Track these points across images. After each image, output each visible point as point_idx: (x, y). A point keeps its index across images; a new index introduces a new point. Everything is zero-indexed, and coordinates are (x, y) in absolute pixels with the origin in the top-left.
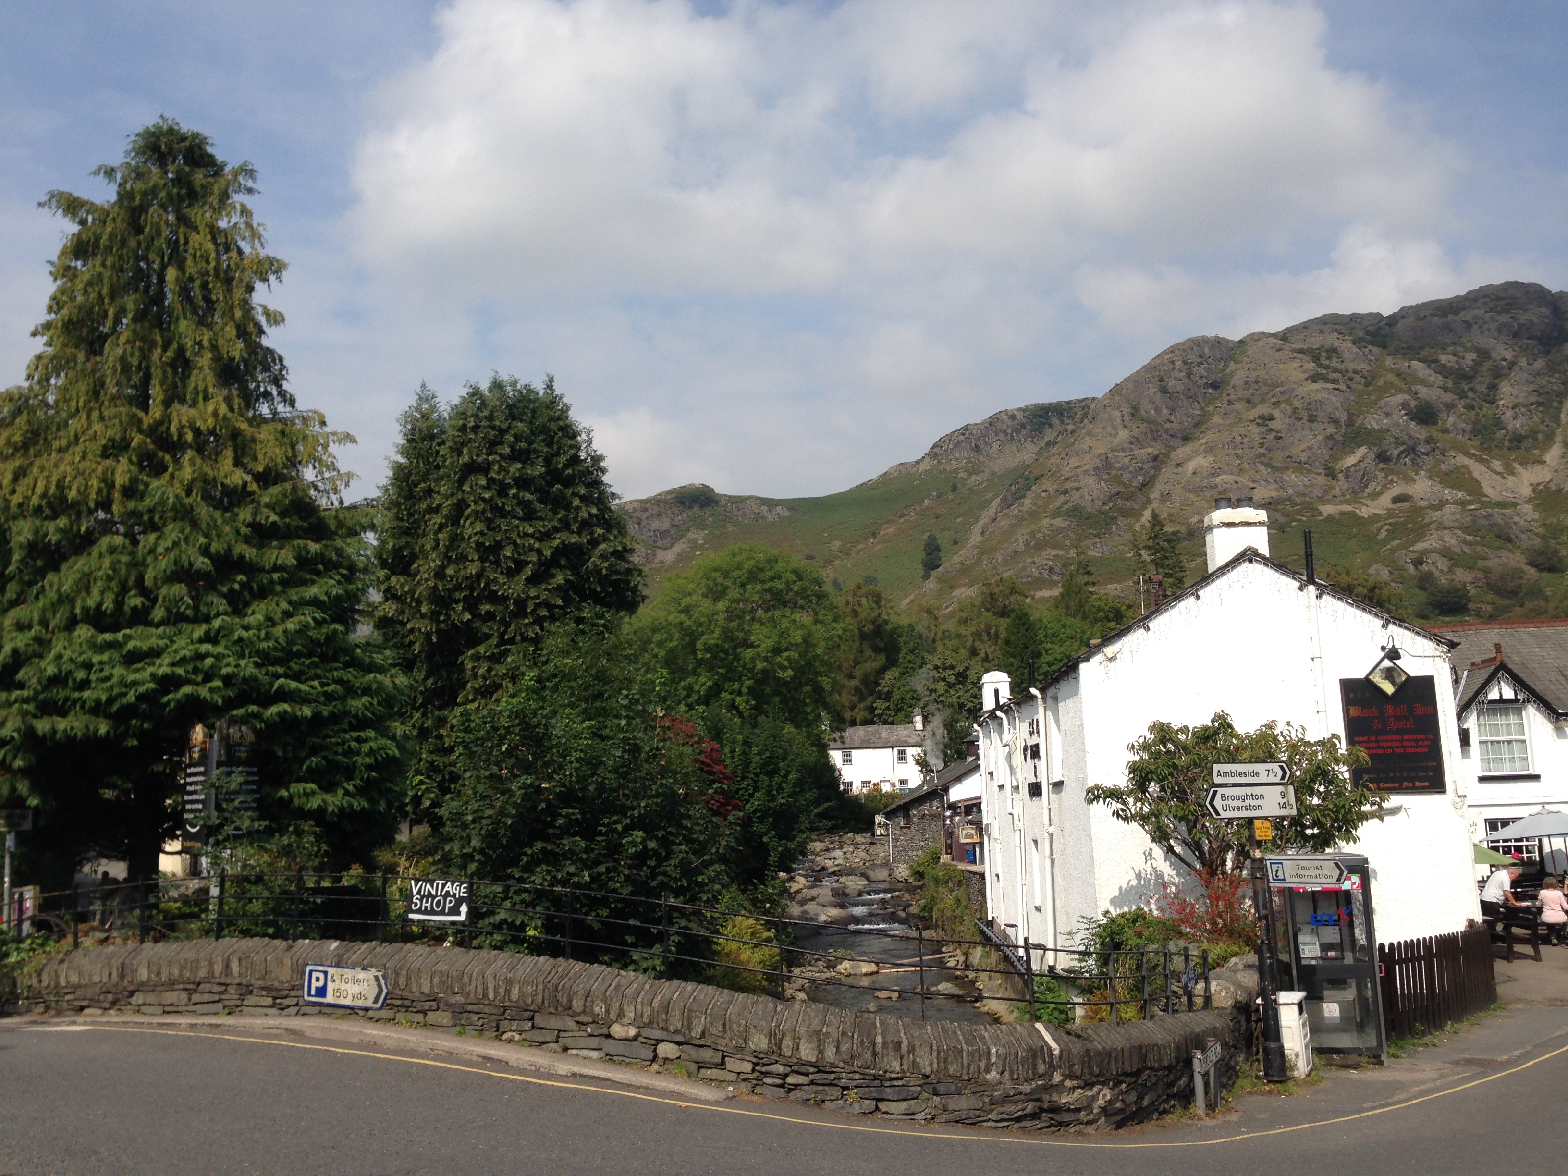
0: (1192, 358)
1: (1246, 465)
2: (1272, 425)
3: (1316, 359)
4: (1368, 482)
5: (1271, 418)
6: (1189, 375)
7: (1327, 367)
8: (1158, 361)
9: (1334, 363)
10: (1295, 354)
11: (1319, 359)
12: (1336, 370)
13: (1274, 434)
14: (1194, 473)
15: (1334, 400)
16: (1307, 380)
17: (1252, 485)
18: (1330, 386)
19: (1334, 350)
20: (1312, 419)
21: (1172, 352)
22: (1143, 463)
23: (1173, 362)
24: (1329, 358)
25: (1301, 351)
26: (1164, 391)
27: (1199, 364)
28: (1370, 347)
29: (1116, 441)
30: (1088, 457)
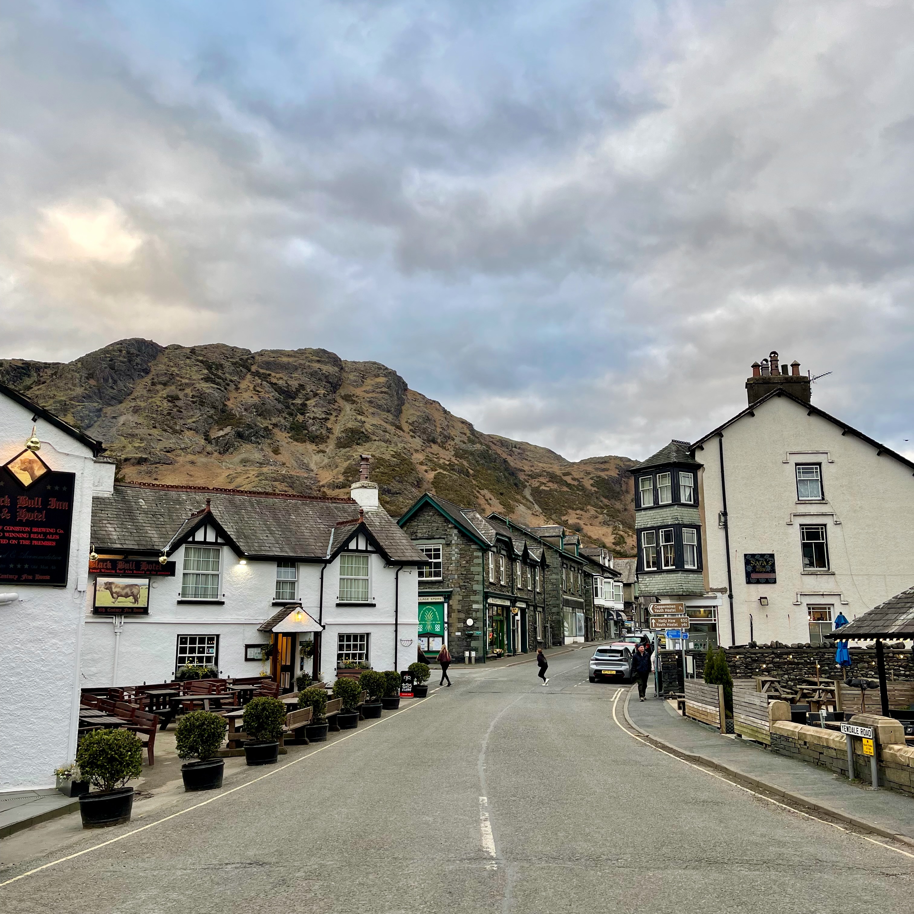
0: (133, 350)
1: (157, 425)
2: (179, 403)
3: (209, 368)
4: (229, 447)
5: (178, 398)
6: (130, 361)
7: (215, 375)
8: (111, 348)
9: (220, 373)
10: (198, 363)
11: (211, 369)
12: (220, 378)
13: (178, 408)
14: (123, 424)
15: (217, 395)
16: (202, 379)
17: (159, 438)
18: (216, 386)
19: (221, 365)
20: (202, 404)
21: (121, 344)
22: (90, 412)
23: (121, 351)
24: (217, 369)
25: (202, 362)
26: (112, 368)
27: (137, 356)
28: (241, 368)
29: (74, 394)
30: (51, 401)
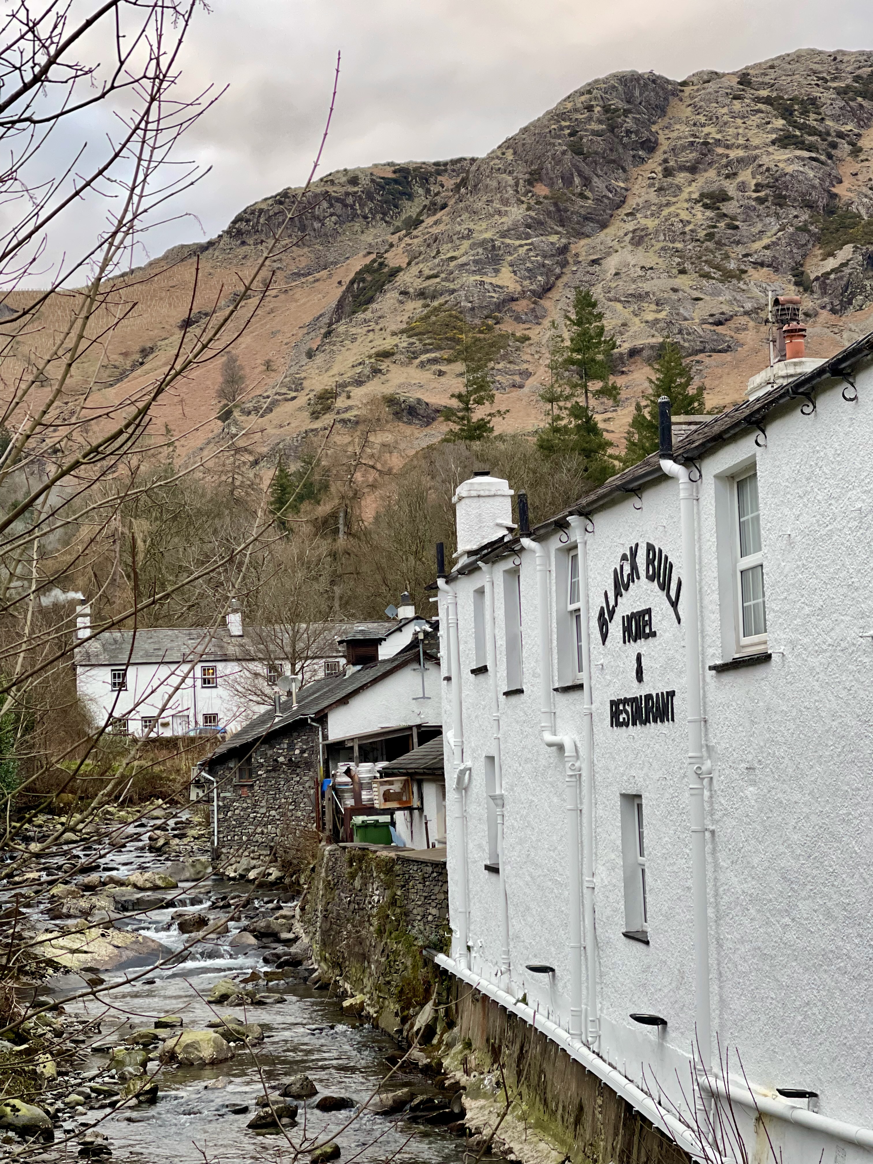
0: (616, 103)
1: (688, 266)
2: (728, 208)
3: (787, 113)
4: (854, 295)
5: (725, 198)
6: (612, 129)
7: (802, 127)
8: (569, 106)
9: (812, 120)
10: (760, 106)
11: (791, 114)
12: (813, 132)
13: (728, 220)
14: (617, 274)
15: (811, 174)
16: (773, 143)
17: (696, 294)
18: (806, 154)
19: (813, 101)
20: (780, 201)
21: (589, 92)
22: (545, 257)
23: (590, 108)
24: (805, 113)
25: (768, 101)
26: (577, 150)
27: (626, 112)
28: (860, 99)
29: (507, 221)
30: (466, 244)
